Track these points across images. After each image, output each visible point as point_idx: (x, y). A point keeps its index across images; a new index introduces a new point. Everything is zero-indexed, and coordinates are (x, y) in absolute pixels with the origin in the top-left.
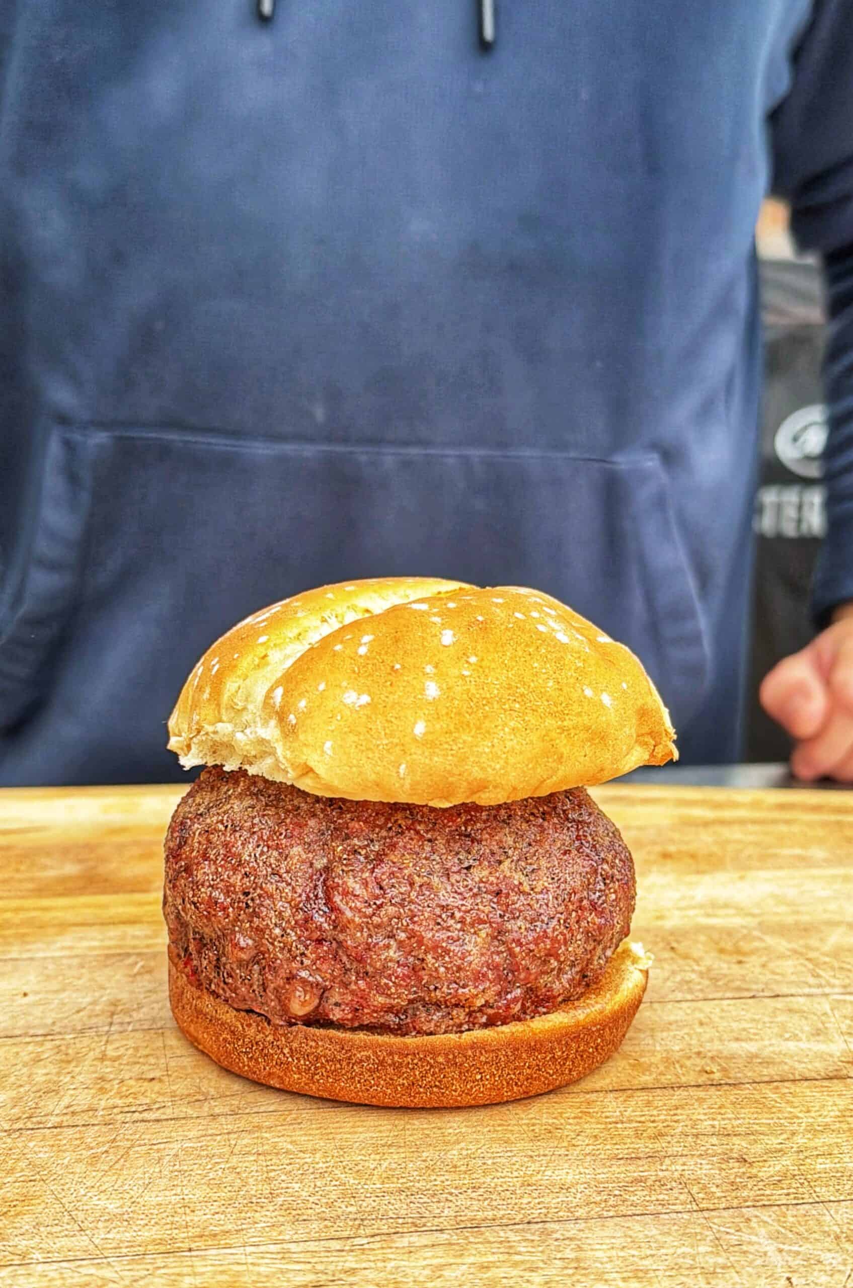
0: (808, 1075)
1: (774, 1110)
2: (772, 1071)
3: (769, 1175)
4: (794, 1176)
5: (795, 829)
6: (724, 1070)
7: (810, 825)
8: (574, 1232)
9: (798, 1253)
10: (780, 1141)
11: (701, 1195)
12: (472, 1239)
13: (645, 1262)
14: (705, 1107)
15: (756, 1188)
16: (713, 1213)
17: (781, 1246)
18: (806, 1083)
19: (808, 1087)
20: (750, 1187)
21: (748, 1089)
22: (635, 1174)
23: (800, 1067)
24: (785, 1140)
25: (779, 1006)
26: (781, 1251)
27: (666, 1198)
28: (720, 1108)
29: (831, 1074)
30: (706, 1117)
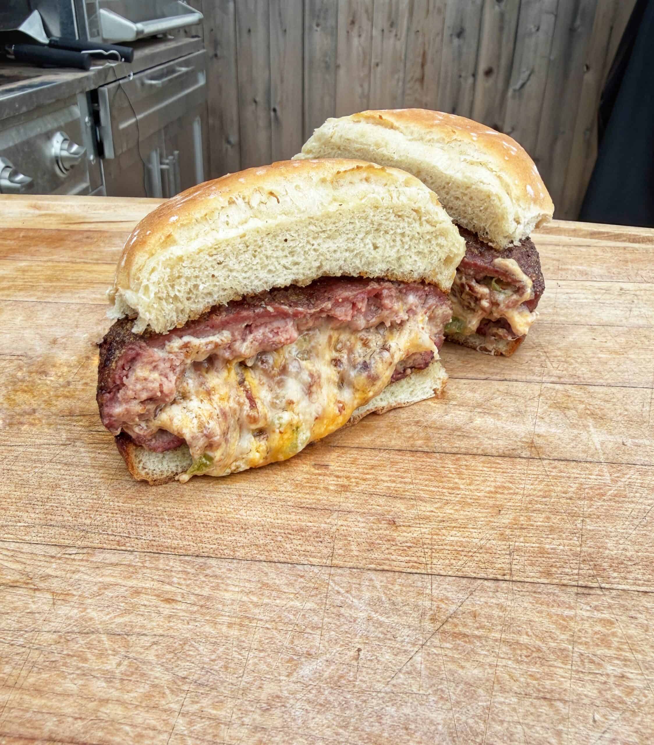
0: (489, 451)
1: (445, 479)
2: (462, 444)
3: (405, 539)
4: (424, 544)
5: (592, 250)
6: (428, 439)
7: (603, 249)
8: (224, 570)
9: (381, 624)
10: (432, 509)
11: (341, 552)
12: (147, 564)
13: (257, 611)
14: (394, 469)
15: (387, 551)
16: (339, 571)
17: (373, 614)
18: (483, 458)
19: (483, 462)
20: (383, 549)
21: (436, 458)
22: (304, 524)
23: (487, 443)
24: (437, 508)
25: (501, 388)
26: (369, 619)
27: (313, 549)
28: (405, 472)
29: (507, 452)
30: (388, 479)
